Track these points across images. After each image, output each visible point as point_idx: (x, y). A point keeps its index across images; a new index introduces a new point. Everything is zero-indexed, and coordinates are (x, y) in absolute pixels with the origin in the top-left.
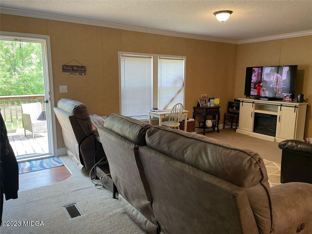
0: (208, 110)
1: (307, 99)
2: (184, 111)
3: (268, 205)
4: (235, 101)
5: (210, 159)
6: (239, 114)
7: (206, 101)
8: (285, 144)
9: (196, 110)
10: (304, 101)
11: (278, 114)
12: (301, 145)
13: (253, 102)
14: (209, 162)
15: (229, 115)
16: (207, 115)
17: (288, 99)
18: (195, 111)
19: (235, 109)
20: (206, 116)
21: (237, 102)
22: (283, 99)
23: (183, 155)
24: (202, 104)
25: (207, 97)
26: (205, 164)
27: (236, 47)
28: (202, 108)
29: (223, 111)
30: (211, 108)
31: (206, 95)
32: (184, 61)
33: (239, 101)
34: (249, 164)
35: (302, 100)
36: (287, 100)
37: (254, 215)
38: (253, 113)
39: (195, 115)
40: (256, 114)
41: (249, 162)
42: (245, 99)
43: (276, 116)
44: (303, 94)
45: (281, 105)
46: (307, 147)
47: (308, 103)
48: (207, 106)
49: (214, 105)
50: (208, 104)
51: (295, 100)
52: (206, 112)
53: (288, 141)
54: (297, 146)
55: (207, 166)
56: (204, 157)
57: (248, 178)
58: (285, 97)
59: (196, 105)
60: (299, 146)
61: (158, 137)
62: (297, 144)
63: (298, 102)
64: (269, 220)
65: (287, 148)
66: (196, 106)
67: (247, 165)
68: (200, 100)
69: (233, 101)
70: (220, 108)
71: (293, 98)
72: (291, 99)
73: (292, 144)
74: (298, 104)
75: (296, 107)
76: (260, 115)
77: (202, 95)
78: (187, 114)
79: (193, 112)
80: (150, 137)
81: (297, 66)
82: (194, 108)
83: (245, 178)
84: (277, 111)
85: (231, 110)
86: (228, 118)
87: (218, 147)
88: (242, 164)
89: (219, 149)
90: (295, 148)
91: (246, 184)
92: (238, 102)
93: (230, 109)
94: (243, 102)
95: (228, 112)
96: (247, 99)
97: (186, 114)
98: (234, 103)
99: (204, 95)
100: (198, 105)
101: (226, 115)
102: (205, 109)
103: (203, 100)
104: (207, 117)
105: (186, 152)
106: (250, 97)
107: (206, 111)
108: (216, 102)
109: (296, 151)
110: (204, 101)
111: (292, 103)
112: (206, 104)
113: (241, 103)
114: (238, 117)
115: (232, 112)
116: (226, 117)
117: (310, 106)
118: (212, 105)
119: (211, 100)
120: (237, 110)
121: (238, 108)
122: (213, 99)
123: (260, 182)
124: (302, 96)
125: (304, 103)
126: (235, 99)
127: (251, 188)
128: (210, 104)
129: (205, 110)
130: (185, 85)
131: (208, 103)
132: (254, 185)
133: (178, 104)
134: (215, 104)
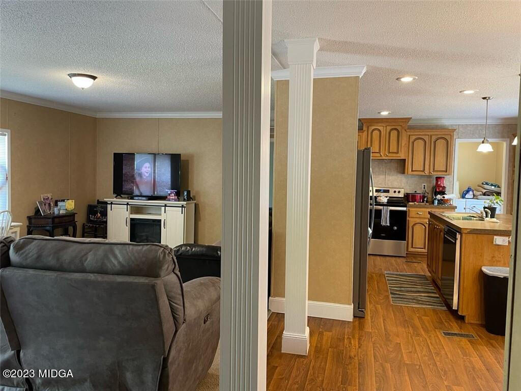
0: (57, 220)
1: (194, 197)
2: (13, 224)
3: (180, 292)
4: (98, 203)
5: (121, 259)
6: (106, 222)
7: (50, 204)
8: (178, 250)
9: (33, 221)
10: (191, 198)
11: (162, 218)
12: (195, 248)
13: (128, 203)
14: (119, 262)
15: (91, 225)
16: (54, 228)
17: (173, 196)
18: (30, 223)
19: (99, 215)
20: (53, 230)
21: (103, 205)
22: (167, 197)
23: (83, 264)
24: (44, 210)
25: (52, 199)
26: (114, 265)
27: (95, 121)
28: (46, 217)
29: (80, 220)
30: (60, 217)
31: (49, 195)
32: (6, 137)
33: (106, 203)
34: (162, 255)
35: (189, 198)
36: (172, 199)
37: (170, 304)
38: (128, 219)
39: (32, 231)
40: (132, 220)
41: (163, 253)
42: (115, 199)
43: (160, 221)
44: (189, 190)
45: (166, 206)
46: (201, 249)
47: (195, 201)
48: (54, 213)
49: (64, 211)
50: (56, 211)
51: (181, 198)
52: (52, 224)
53: (181, 246)
54: (192, 249)
55: (118, 267)
56: (113, 259)
57: (163, 268)
58: (169, 194)
59: (32, 213)
60: (194, 249)
61: (35, 250)
62: (192, 247)
63: (184, 200)
64: (182, 308)
65: (181, 254)
66: (34, 214)
67: (162, 256)
68: (41, 203)
69: (96, 204)
70: (76, 215)
71: (178, 195)
72: (176, 197)
73: (186, 248)
74: (185, 203)
75: (183, 206)
76: (138, 222)
77: (42, 195)
78: (19, 228)
79: (28, 226)
80: (21, 252)
81: (180, 154)
82: (29, 218)
83: (160, 268)
84: (160, 215)
85: (92, 218)
86: (89, 230)
87: (127, 246)
88: (157, 256)
89: (129, 247)
90: (190, 252)
91: (163, 273)
92: (105, 205)
93: (91, 216)
94: (112, 203)
95: (89, 220)
96: (119, 199)
97: (18, 230)
98: (97, 206)
99: (46, 195)
100: (38, 211)
101: (86, 227)
102: (50, 218)
103: (45, 205)
104: (55, 231)
105: (86, 259)
106: (121, 197)
107: (53, 222)
108: (69, 205)
109: (192, 255)
110: (47, 205)
111: (179, 201)
112: (50, 210)
113: (109, 206)
114: (106, 227)
115: (96, 221)
116: (86, 230)
117: (198, 204)
118: (62, 212)
119: (60, 204)
120: (104, 217)
121: (105, 214)
122: (63, 201)
123: (173, 271)
124: (189, 192)
125: (192, 201)
126: (98, 200)
127: (167, 277)
128: (59, 210)
129: (50, 220)
130: (9, 178)
131: (56, 209)
132: (169, 274)
133: (4, 212)
134: (66, 209)
